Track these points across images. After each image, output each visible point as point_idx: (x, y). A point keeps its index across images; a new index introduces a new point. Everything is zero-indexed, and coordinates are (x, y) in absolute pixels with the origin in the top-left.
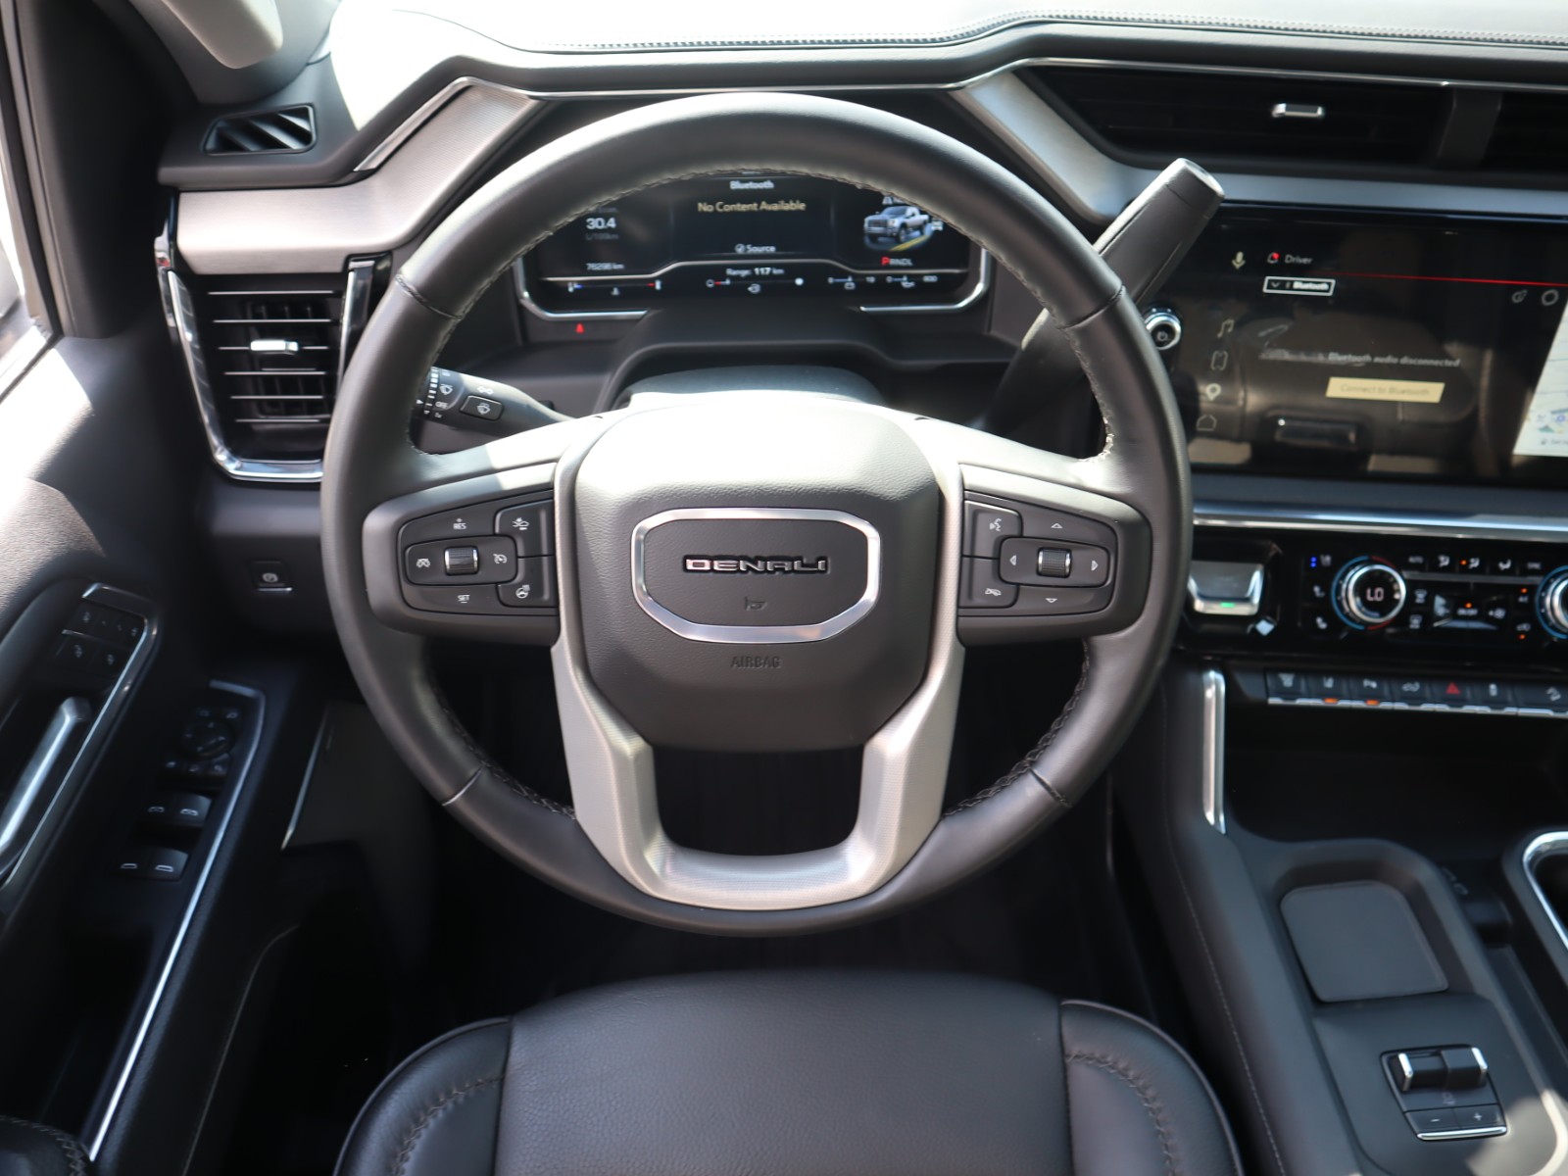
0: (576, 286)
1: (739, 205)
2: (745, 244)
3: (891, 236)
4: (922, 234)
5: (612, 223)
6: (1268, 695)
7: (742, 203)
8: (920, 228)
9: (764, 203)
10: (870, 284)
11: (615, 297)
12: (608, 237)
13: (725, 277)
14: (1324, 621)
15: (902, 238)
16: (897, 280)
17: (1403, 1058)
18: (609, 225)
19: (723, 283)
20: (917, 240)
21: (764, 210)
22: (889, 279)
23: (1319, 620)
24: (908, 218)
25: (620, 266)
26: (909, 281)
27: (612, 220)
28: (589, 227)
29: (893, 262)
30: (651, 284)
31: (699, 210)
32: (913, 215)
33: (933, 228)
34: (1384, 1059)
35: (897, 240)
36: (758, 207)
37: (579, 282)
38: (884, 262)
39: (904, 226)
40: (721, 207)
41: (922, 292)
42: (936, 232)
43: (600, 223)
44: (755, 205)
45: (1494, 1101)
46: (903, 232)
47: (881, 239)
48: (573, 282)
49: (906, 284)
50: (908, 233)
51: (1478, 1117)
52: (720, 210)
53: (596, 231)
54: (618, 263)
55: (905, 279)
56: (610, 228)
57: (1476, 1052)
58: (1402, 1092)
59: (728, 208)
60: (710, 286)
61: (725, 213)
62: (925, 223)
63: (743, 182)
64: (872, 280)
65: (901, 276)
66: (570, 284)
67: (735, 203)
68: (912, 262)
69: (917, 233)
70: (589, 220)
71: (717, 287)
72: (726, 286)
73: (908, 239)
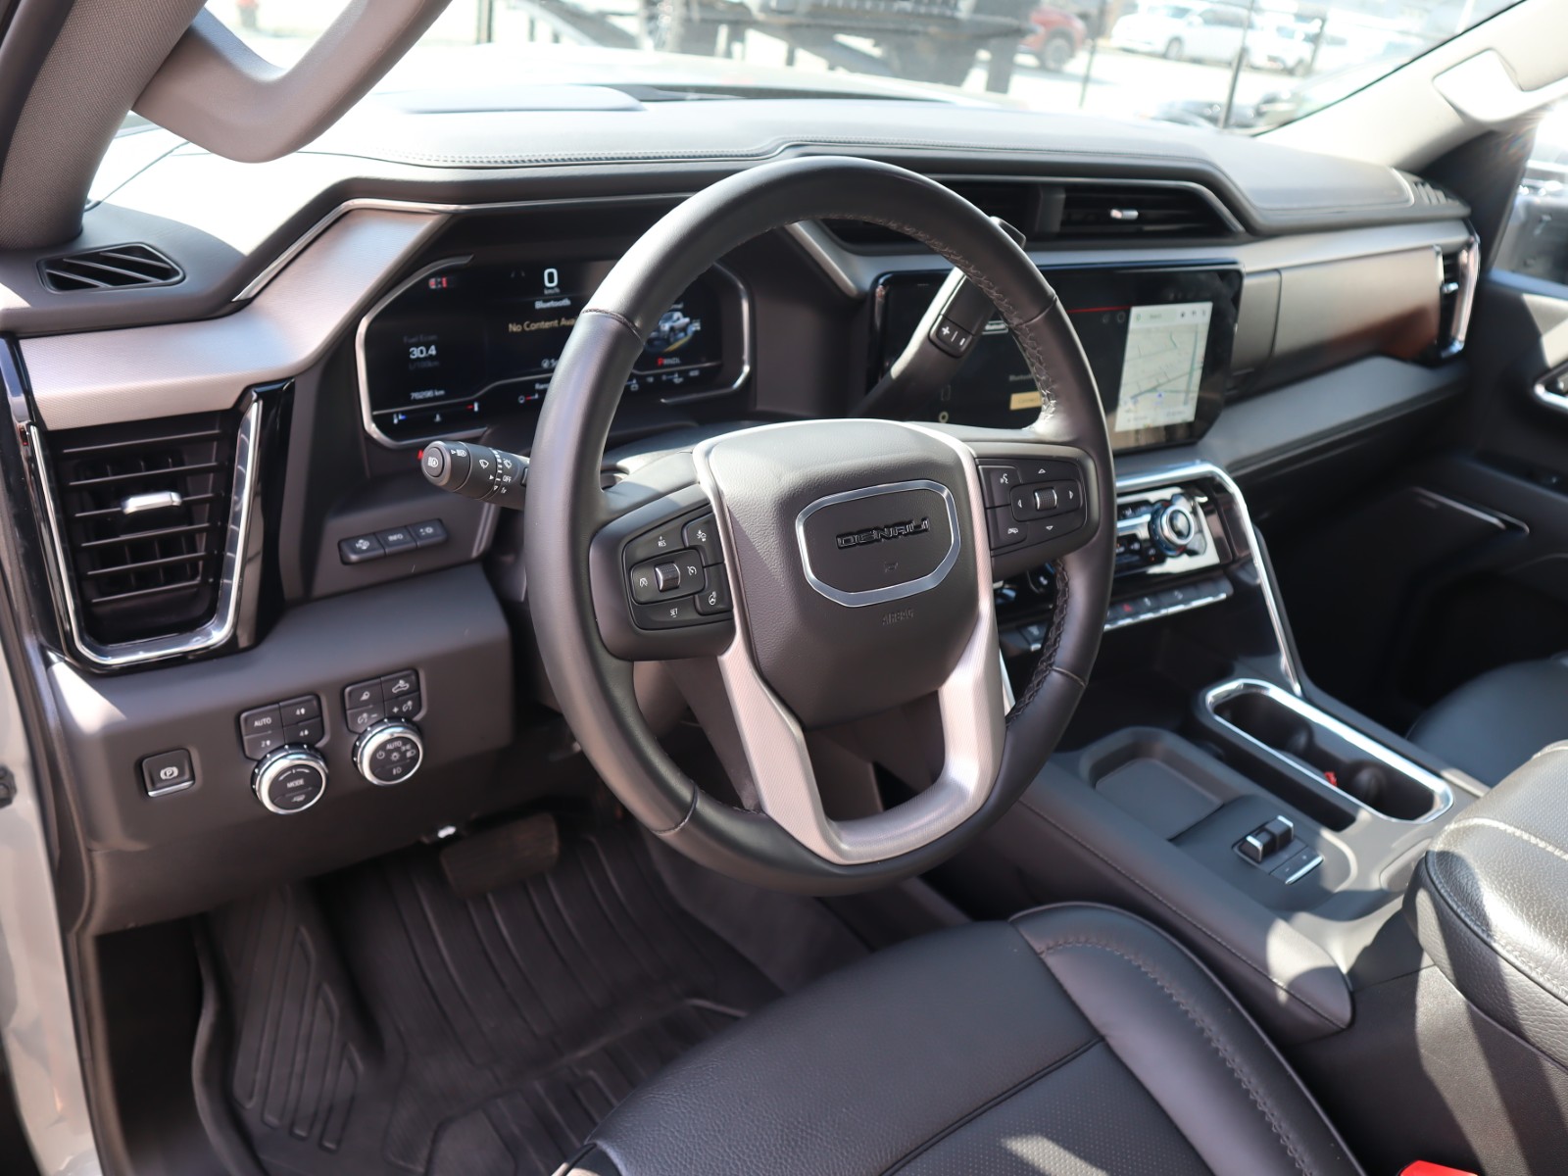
0: (401, 417)
1: (543, 323)
2: (550, 359)
3: (663, 339)
4: (686, 334)
5: (433, 351)
6: (1030, 644)
7: (545, 321)
8: (684, 329)
9: (563, 320)
10: (650, 384)
11: (439, 423)
12: (430, 364)
13: (534, 391)
14: (1045, 578)
15: (672, 340)
16: (670, 377)
17: (1250, 839)
18: (430, 352)
19: (532, 398)
20: (682, 340)
21: (564, 326)
22: (664, 378)
23: (1042, 579)
24: (674, 322)
25: (442, 392)
26: (679, 377)
27: (433, 347)
28: (412, 357)
29: (666, 362)
30: (470, 407)
31: (510, 330)
32: (678, 319)
33: (694, 329)
34: (1236, 849)
35: (668, 342)
36: (559, 323)
37: (403, 413)
38: (659, 363)
39: (672, 329)
40: (528, 326)
41: (690, 384)
42: (696, 332)
43: (422, 352)
44: (556, 322)
45: (1304, 846)
46: (672, 334)
47: (656, 343)
48: (397, 413)
49: (677, 380)
50: (675, 335)
51: (1305, 857)
52: (527, 329)
53: (418, 359)
54: (439, 390)
55: (676, 375)
56: (431, 355)
57: (1281, 818)
58: (1258, 862)
59: (534, 326)
60: (522, 402)
61: (531, 331)
62: (688, 325)
63: (546, 301)
64: (651, 380)
65: (672, 373)
66: (395, 416)
67: (540, 321)
68: (681, 360)
69: (682, 335)
70: (411, 349)
71: (527, 402)
72: (535, 400)
73: (677, 340)
